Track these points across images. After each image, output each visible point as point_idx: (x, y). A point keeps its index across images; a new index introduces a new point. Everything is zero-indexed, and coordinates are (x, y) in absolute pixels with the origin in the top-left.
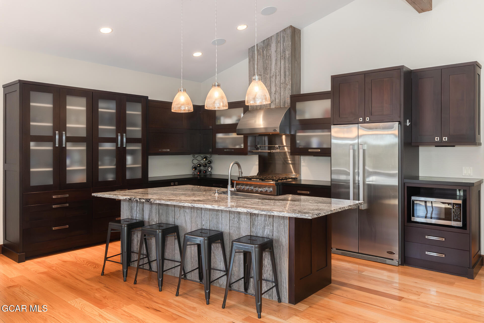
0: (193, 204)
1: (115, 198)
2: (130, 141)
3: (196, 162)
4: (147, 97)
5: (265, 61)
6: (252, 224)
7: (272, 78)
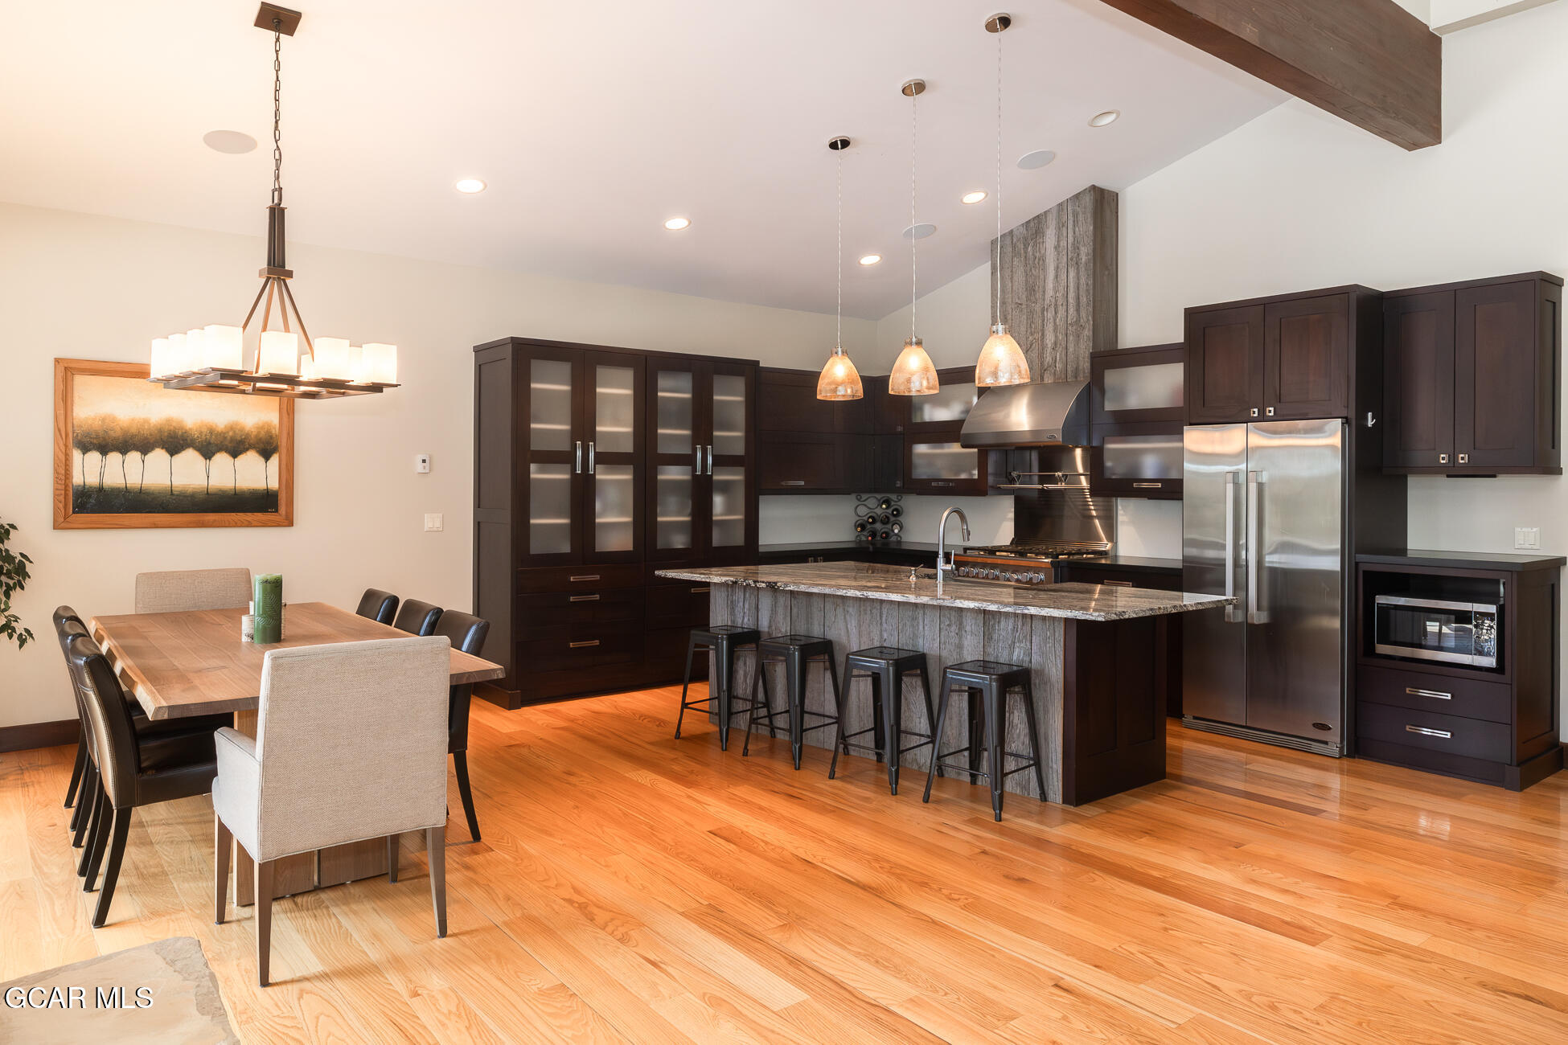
0: (865, 593)
1: (703, 580)
2: (721, 461)
3: (863, 511)
4: (758, 362)
5: (1031, 270)
6: (988, 637)
7: (1047, 311)
